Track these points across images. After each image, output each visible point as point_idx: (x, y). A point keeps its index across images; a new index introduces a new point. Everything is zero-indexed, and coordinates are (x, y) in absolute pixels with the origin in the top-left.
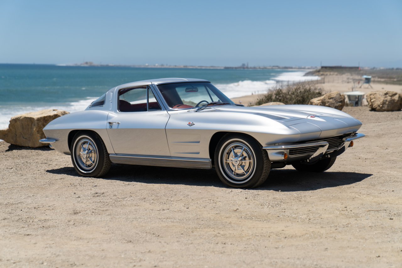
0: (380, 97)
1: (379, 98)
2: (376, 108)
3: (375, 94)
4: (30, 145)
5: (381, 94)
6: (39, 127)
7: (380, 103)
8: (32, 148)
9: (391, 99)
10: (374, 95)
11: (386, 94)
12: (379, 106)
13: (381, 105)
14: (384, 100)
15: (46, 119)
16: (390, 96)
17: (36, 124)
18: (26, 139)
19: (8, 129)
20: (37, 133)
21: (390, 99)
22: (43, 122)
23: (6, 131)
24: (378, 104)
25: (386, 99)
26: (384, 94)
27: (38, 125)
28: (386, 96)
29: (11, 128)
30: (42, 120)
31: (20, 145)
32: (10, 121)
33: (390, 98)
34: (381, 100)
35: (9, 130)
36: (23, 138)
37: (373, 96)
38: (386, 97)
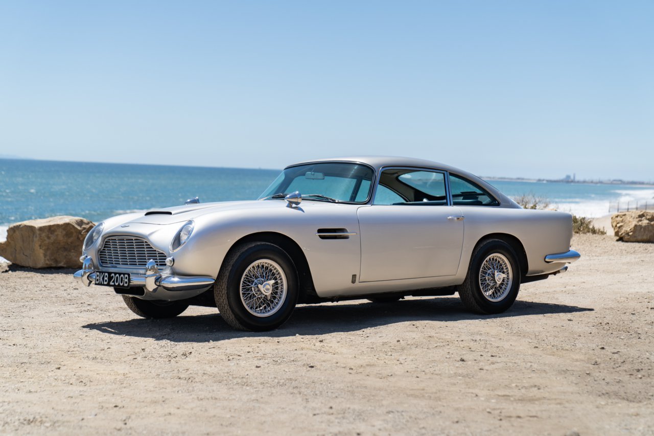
0: (631, 220)
1: (629, 222)
2: (624, 236)
3: (625, 215)
4: (31, 264)
5: (633, 216)
6: (41, 239)
7: (631, 229)
8: (33, 268)
9: (648, 223)
10: (621, 217)
11: (641, 216)
12: (628, 234)
13: (631, 232)
14: (636, 226)
15: (52, 229)
16: (648, 219)
17: (38, 236)
18: (26, 256)
19: (6, 242)
20: (39, 248)
21: (646, 224)
22: (47, 233)
23: (4, 244)
24: (627, 231)
25: (640, 223)
26: (638, 217)
27: (41, 236)
28: (640, 219)
29: (9, 240)
30: (46, 231)
31: (20, 265)
32: (8, 231)
33: (647, 221)
34: (632, 224)
35: (7, 244)
36: (23, 254)
37: (621, 219)
38: (641, 221)
